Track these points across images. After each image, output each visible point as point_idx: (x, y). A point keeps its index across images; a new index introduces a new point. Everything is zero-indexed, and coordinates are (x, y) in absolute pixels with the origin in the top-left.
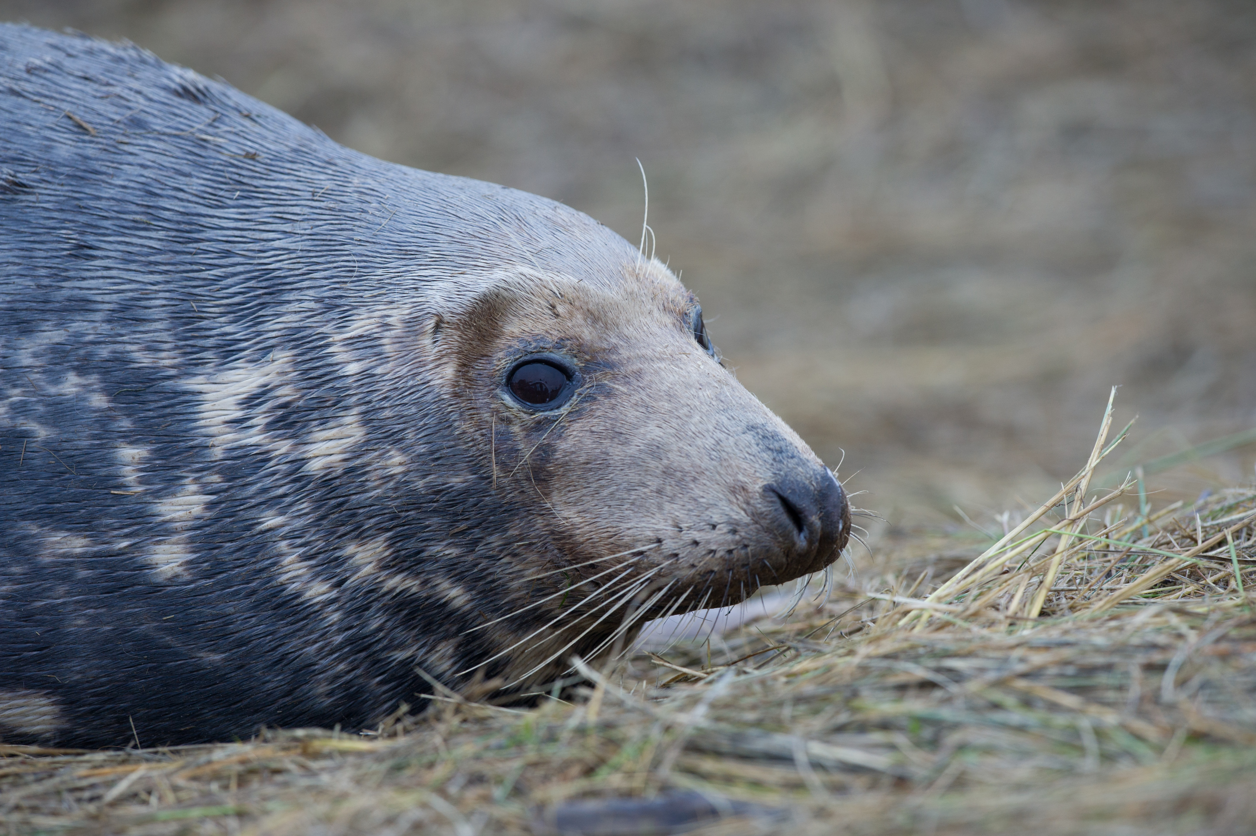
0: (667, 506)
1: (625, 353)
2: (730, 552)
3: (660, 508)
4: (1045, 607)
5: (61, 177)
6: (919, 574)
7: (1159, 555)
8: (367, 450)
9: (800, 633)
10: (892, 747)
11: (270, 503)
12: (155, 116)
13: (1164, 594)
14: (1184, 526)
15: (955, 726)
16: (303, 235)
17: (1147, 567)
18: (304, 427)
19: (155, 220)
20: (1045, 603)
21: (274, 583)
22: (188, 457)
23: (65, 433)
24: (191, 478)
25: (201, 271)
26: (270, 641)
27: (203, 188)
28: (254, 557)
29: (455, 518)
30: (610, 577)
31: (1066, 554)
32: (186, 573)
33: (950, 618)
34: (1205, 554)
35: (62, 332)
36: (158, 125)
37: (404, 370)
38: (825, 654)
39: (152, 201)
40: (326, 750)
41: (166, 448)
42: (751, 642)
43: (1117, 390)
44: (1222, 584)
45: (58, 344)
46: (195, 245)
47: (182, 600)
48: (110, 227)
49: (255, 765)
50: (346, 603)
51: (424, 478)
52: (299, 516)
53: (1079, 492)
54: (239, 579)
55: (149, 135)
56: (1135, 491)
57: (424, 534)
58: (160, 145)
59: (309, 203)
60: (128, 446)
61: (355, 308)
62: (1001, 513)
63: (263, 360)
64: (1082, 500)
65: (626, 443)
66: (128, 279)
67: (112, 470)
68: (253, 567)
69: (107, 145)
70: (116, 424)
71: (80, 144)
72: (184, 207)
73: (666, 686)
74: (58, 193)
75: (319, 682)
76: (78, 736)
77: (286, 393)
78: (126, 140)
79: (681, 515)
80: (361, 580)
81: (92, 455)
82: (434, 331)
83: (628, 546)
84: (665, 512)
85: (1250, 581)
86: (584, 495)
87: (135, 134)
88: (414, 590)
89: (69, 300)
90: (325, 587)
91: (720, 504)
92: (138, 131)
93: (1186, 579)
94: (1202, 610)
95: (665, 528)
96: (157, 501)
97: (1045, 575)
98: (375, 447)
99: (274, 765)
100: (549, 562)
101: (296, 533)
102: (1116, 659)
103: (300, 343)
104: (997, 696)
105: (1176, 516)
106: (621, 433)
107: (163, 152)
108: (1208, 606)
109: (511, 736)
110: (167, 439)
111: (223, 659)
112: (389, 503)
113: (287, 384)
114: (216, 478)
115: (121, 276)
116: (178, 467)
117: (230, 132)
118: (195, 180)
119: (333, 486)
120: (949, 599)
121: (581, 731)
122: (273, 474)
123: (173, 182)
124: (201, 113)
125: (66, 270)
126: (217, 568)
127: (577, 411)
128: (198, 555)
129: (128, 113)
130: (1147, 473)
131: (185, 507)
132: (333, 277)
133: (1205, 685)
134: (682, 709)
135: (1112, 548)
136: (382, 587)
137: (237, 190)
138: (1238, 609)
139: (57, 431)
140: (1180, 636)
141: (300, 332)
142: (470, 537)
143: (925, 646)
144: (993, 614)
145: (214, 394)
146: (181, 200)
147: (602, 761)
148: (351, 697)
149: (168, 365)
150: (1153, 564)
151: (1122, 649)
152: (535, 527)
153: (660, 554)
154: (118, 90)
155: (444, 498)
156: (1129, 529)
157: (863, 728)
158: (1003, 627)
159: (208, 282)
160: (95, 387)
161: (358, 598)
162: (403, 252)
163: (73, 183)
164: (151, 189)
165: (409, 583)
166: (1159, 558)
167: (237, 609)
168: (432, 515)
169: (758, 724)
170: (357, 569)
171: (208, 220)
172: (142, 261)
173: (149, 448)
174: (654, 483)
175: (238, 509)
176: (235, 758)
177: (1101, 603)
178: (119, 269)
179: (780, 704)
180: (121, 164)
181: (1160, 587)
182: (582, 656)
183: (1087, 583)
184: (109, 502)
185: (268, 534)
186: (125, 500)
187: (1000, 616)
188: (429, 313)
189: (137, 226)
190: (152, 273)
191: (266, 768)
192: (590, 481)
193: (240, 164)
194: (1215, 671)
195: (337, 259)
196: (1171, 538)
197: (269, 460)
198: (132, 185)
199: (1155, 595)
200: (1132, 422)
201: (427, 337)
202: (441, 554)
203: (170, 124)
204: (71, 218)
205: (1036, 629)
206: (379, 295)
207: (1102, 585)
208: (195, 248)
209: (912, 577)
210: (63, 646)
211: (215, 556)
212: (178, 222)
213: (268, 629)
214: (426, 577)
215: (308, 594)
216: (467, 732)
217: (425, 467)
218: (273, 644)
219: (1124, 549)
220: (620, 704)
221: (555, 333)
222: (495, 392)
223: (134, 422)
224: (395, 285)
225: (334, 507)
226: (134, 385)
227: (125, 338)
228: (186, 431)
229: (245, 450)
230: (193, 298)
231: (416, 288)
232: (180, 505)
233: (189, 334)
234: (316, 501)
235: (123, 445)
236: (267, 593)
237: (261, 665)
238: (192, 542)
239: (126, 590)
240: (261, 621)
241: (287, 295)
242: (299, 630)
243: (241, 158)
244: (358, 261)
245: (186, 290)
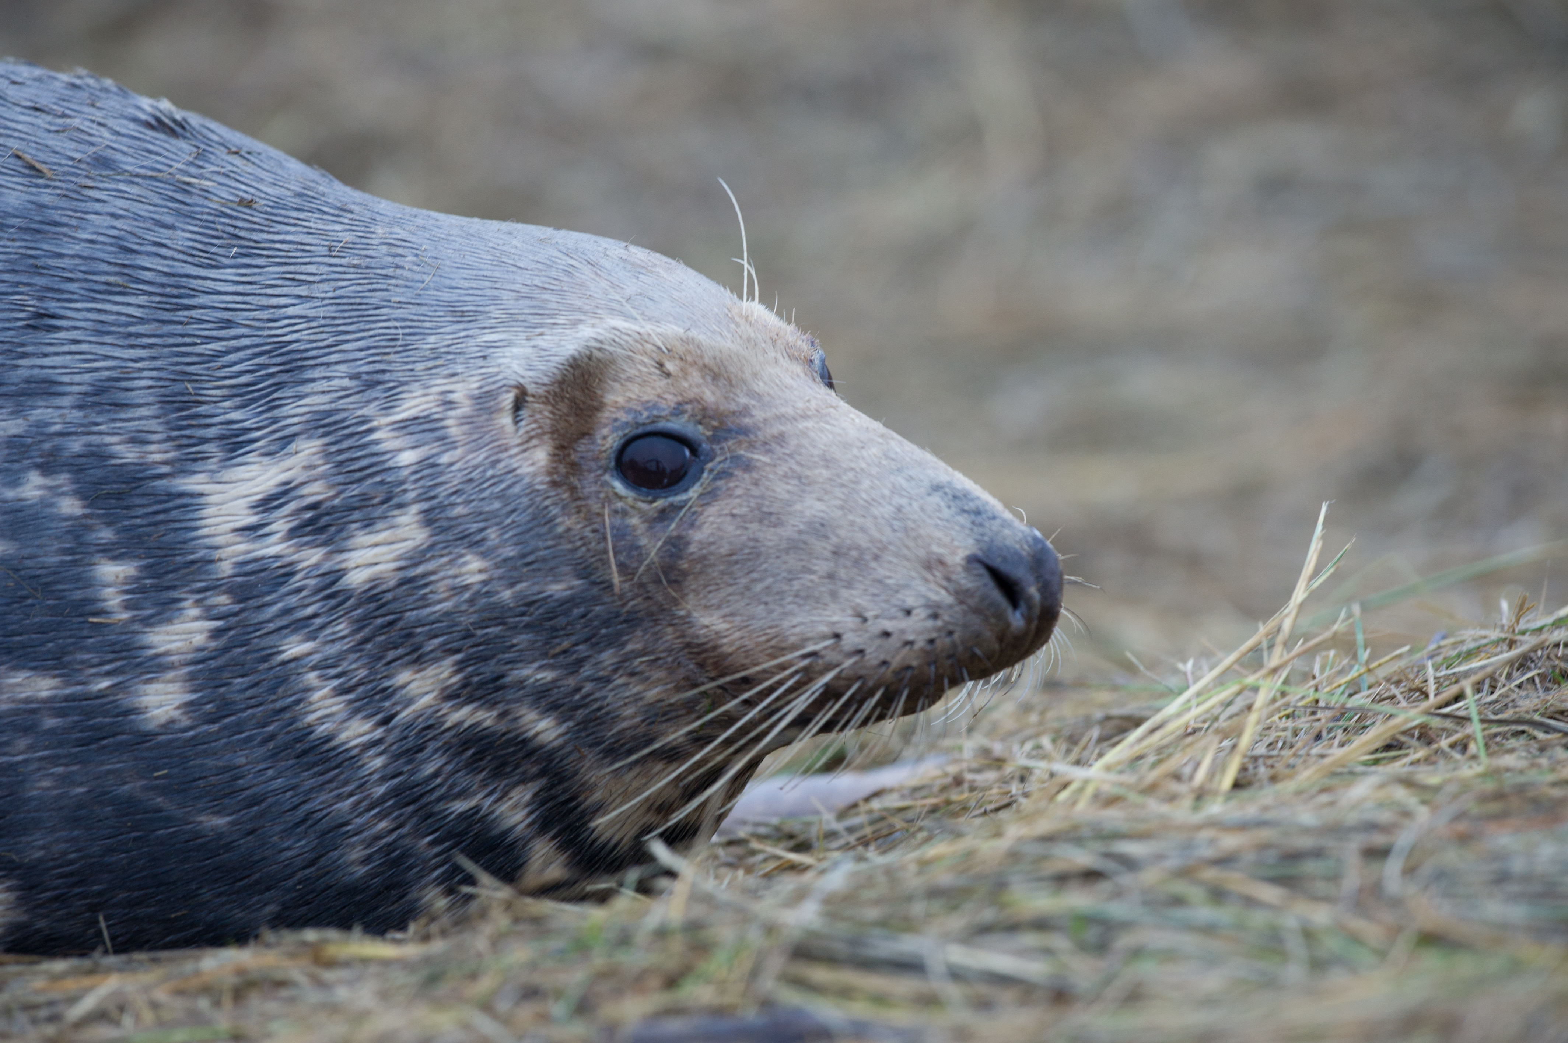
0: (844, 593)
1: (759, 415)
2: (931, 641)
3: (834, 595)
4: (1239, 777)
5: (11, 230)
6: (1082, 735)
7: (1381, 713)
8: (431, 555)
9: (934, 810)
10: (1048, 952)
11: (295, 626)
12: (125, 153)
13: (1387, 761)
14: (1411, 676)
15: (1128, 926)
16: (323, 299)
17: (1365, 727)
18: (341, 531)
19: (133, 282)
20: (1239, 772)
21: (298, 725)
22: (188, 574)
23: (28, 546)
24: (191, 601)
25: (196, 344)
26: (292, 797)
27: (191, 244)
28: (274, 694)
29: (554, 634)
31: (1265, 712)
32: (184, 718)
33: (1121, 791)
34: (1438, 711)
35: (20, 421)
36: (128, 164)
37: (481, 456)
38: (964, 836)
39: (128, 259)
40: (343, 957)
41: (158, 564)
42: (872, 822)
43: (1329, 506)
44: (1459, 748)
45: (15, 436)
46: (186, 313)
47: (177, 751)
48: (77, 291)
49: (254, 975)
50: (392, 745)
51: (512, 587)
52: (333, 641)
53: (1281, 633)
54: (254, 721)
55: (119, 177)
56: (1351, 633)
57: (509, 655)
58: (134, 190)
59: (326, 260)
60: (110, 562)
61: (406, 383)
62: (1184, 661)
63: (282, 453)
64: (1285, 644)
66: (102, 355)
67: (89, 593)
68: (272, 706)
69: (67, 189)
70: (94, 535)
71: (34, 190)
72: (168, 266)
73: (768, 876)
74: (8, 250)
75: (353, 846)
76: (38, 931)
77: (316, 491)
78: (91, 183)
79: (863, 602)
80: (415, 715)
81: (64, 575)
82: (514, 410)
83: (795, 648)
84: (841, 600)
85: (1494, 745)
86: (730, 595)
87: (101, 175)
88: (488, 723)
89: (28, 381)
90: (367, 726)
91: (913, 584)
92: (105, 173)
93: (1414, 742)
94: (1434, 780)
95: (843, 620)
96: (148, 629)
97: (1239, 736)
98: (443, 551)
99: (279, 975)
100: (681, 679)
101: (330, 661)
102: (1327, 842)
103: (332, 429)
104: (1179, 887)
105: (1402, 663)
106: (771, 513)
107: (138, 198)
108: (1442, 776)
109: (574, 940)
110: (161, 552)
111: (229, 823)
112: (461, 619)
113: (316, 480)
114: (223, 599)
115: (94, 351)
116: (174, 588)
117: (218, 173)
118: (179, 233)
119: (382, 601)
120: (1119, 768)
121: (662, 933)
122: (299, 590)
123: (154, 236)
124: (180, 150)
125: (23, 345)
126: (225, 708)
127: (709, 492)
128: (200, 694)
129: (92, 150)
130: (1365, 609)
131: (184, 637)
132: (369, 348)
133: (1439, 875)
134: (787, 904)
135: (1322, 704)
136: (445, 722)
137: (234, 246)
138: (1480, 780)
139: (17, 545)
140: (1407, 814)
141: (331, 415)
142: (573, 656)
144: (1174, 787)
145: (220, 495)
146: (165, 258)
147: (687, 970)
148: (396, 863)
149: (158, 460)
150: (1373, 724)
151: (1337, 830)
152: (664, 640)
153: (840, 652)
154: (76, 122)
155: (539, 610)
156: (1344, 680)
157: (1013, 927)
158: (1187, 803)
159: (206, 358)
160: (65, 489)
161: (409, 737)
162: (459, 314)
163: (27, 237)
164: (125, 244)
165: (481, 715)
166: (1381, 716)
167: (249, 759)
168: (522, 631)
169: (883, 923)
170: (410, 701)
171: (200, 282)
172: (119, 333)
173: (136, 564)
175: (253, 635)
176: (229, 968)
177: (1309, 772)
178: (90, 342)
179: (909, 899)
180: (86, 213)
181: (1382, 752)
183: (1291, 747)
184: (85, 633)
185: (292, 665)
186: (106, 629)
187: (1183, 788)
188: (505, 385)
189: (111, 290)
190: (132, 347)
191: (268, 979)
192: (737, 576)
193: (235, 214)
194: (1451, 857)
195: (373, 326)
196: (1394, 691)
197: (295, 573)
198: (101, 239)
199: (1376, 762)
200: (1347, 546)
201: (505, 414)
202: (530, 679)
203: (144, 163)
204: (26, 281)
205: (1228, 805)
206: (435, 367)
207: (1310, 749)
208: (186, 317)
209: (1073, 740)
210: (22, 816)
211: (223, 694)
212: (163, 285)
213: (289, 782)
214: (505, 708)
215: (343, 736)
216: (519, 934)
217: (515, 574)
218: (296, 801)
219: (1338, 705)
220: (710, 898)
221: (670, 397)
222: (602, 478)
223: (118, 532)
224: (455, 353)
225: (383, 626)
226: (115, 486)
227: (102, 428)
228: (185, 542)
229: (261, 563)
230: (187, 378)
231: (484, 357)
232: (177, 634)
233: (185, 423)
234: (358, 621)
235: (103, 561)
236: (290, 737)
237: (278, 828)
238: (192, 679)
239: (105, 742)
240: (281, 773)
241: (310, 371)
242: (330, 781)
243: (234, 206)
244: (402, 328)
245: (178, 368)
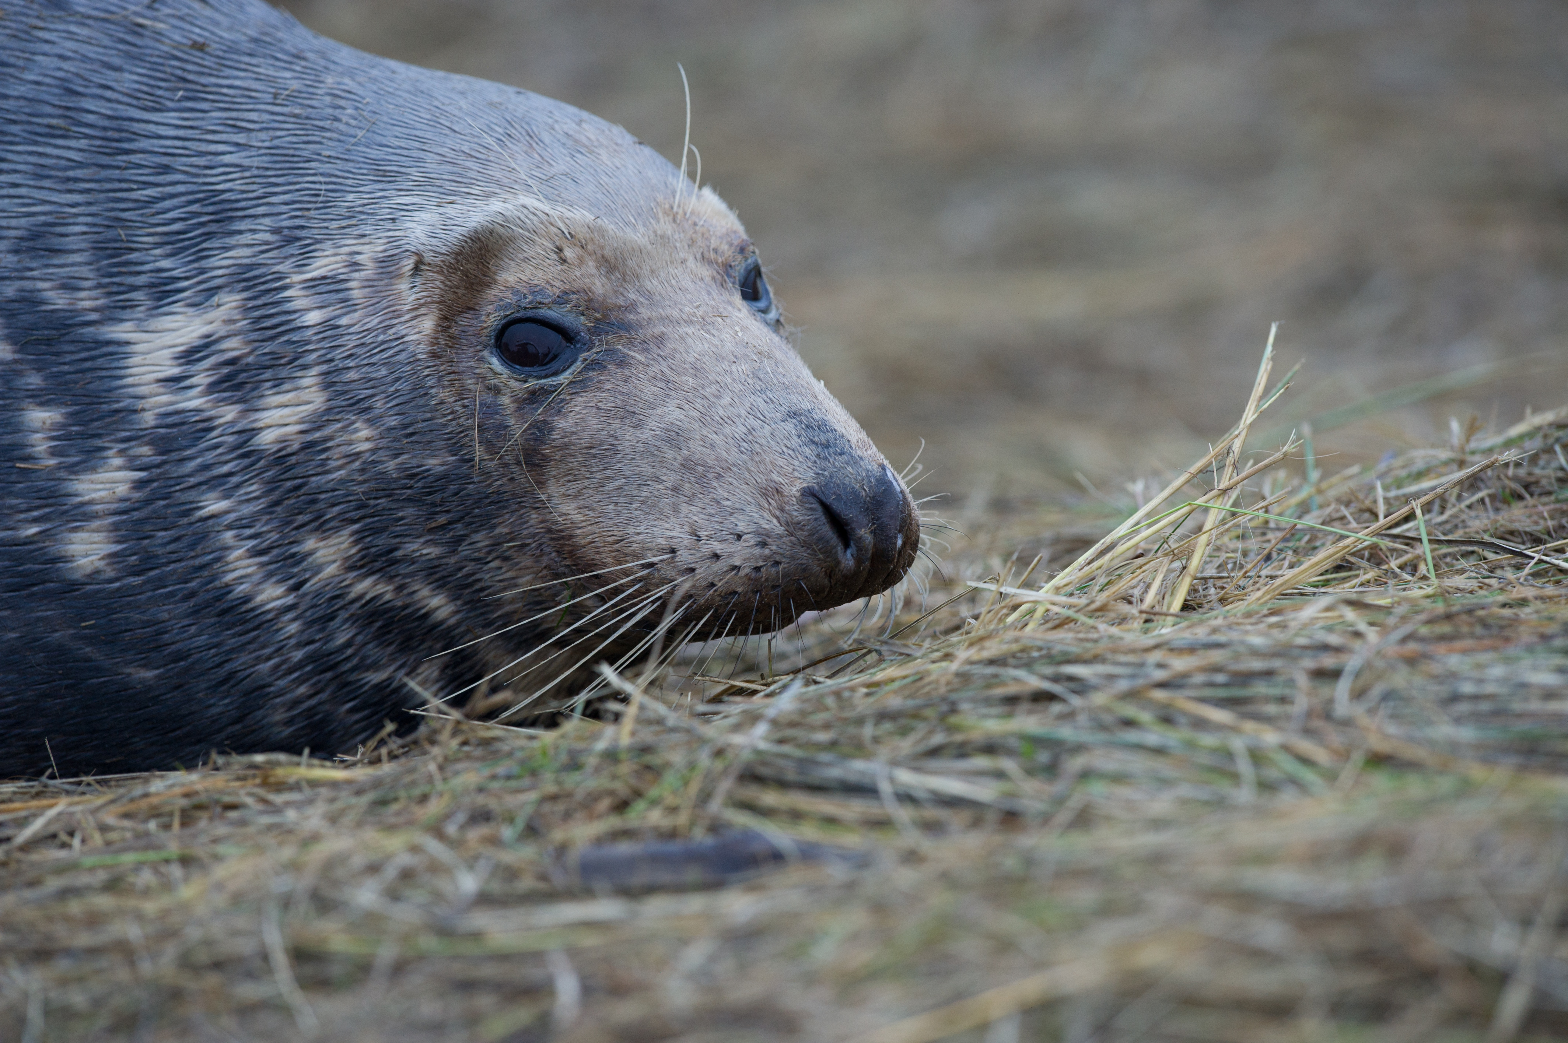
0: (684, 508)
1: (645, 313)
2: (757, 569)
3: (676, 510)
4: (1189, 598)
6: (1032, 557)
7: (1331, 533)
8: (328, 420)
10: (1000, 775)
11: (212, 483)
13: (1336, 582)
14: (1361, 497)
15: (1078, 748)
16: (260, 148)
17: (1316, 548)
18: (254, 389)
19: (75, 125)
20: (1189, 593)
21: (217, 583)
22: (112, 423)
24: (115, 450)
25: (132, 190)
26: (214, 656)
27: (137, 86)
28: (193, 550)
29: (433, 510)
30: (617, 591)
31: (1214, 533)
32: (109, 569)
33: (1070, 613)
34: (1389, 532)
36: (82, 6)
37: (374, 321)
38: (916, 659)
39: (72, 102)
40: (292, 780)
41: (84, 411)
42: (822, 643)
43: (1279, 328)
44: (1409, 569)
46: (125, 158)
47: (104, 602)
48: (20, 133)
49: (203, 798)
50: (306, 611)
51: (395, 458)
52: (248, 501)
53: (1231, 455)
54: (175, 577)
55: (70, 19)
56: (1301, 453)
57: (398, 528)
58: (83, 32)
59: (269, 108)
60: (38, 408)
61: (319, 242)
62: (1134, 481)
63: (207, 304)
64: (1235, 466)
65: (638, 426)
66: (39, 199)
67: (17, 438)
68: (191, 563)
69: (17, 30)
70: (23, 381)
72: (112, 109)
73: (717, 699)
75: (275, 707)
77: (234, 347)
78: (41, 24)
79: (700, 519)
80: (323, 583)
82: (412, 275)
83: (636, 556)
84: (682, 515)
85: (1443, 566)
86: (586, 488)
87: (53, 16)
88: (388, 597)
90: (280, 590)
91: (748, 509)
92: (57, 13)
93: (1364, 563)
94: (1384, 602)
95: (680, 535)
96: (74, 477)
97: (1189, 559)
98: (338, 417)
99: (227, 799)
100: (545, 567)
101: (244, 522)
102: (1276, 664)
103: (252, 283)
104: (1130, 710)
105: (1352, 484)
106: (634, 413)
107: (88, 40)
108: (1392, 597)
109: (522, 763)
110: (86, 400)
111: (156, 677)
112: (355, 488)
113: (235, 335)
114: (146, 450)
115: (31, 195)
116: (99, 436)
117: (173, 16)
118: (127, 76)
119: (288, 464)
120: (1069, 589)
121: (611, 756)
122: (216, 447)
123: (100, 78)
126: (148, 563)
127: (580, 381)
128: (124, 546)
130: (1317, 429)
131: (108, 486)
132: (294, 202)
133: (1388, 696)
134: (737, 728)
135: (1272, 525)
136: (349, 593)
137: (179, 89)
138: (1429, 600)
140: (1358, 635)
141: (252, 270)
142: (451, 533)
143: (1040, 649)
144: (1124, 608)
145: (145, 345)
146: (109, 100)
147: (638, 794)
148: (316, 726)
149: (88, 307)
150: (1323, 545)
151: (1284, 652)
152: (529, 524)
153: (674, 567)
155: (419, 484)
156: (1294, 501)
157: (963, 751)
158: (1137, 625)
159: (140, 204)
161: (320, 605)
162: (381, 173)
164: (71, 86)
165: (381, 588)
166: (1330, 538)
167: (172, 615)
168: (406, 504)
169: (833, 745)
170: (319, 569)
171: (143, 126)
172: (57, 177)
173: (63, 411)
174: (670, 479)
175: (173, 489)
176: (177, 790)
177: (1259, 594)
178: (29, 186)
179: (860, 721)
180: (34, 54)
181: (1332, 573)
182: (611, 664)
183: (1241, 568)
184: (13, 478)
185: (210, 522)
186: (33, 475)
187: (1134, 611)
188: (407, 251)
189: (53, 133)
190: (70, 191)
191: (217, 802)
192: (594, 470)
193: (185, 56)
194: (1400, 679)
195: (300, 179)
196: (1345, 512)
197: (213, 429)
198: (47, 80)
199: (1326, 583)
200: (1297, 367)
201: (403, 280)
202: (418, 554)
203: (98, 5)
205: (1176, 627)
206: (349, 226)
207: (1260, 570)
208: (125, 161)
209: (1023, 561)
211: (146, 547)
212: (105, 129)
213: (211, 641)
214: (401, 582)
215: (259, 599)
216: (468, 757)
217: (397, 445)
218: (217, 660)
219: (1288, 526)
220: (660, 721)
221: (558, 284)
222: (481, 354)
223: (46, 379)
224: (369, 214)
225: (290, 491)
226: (46, 332)
227: (35, 273)
228: (110, 390)
229: (182, 415)
230: (121, 224)
231: (393, 219)
232: (102, 483)
233: (115, 270)
234: (268, 483)
235: (31, 407)
236: (210, 596)
237: (203, 686)
238: (116, 530)
239: (35, 589)
240: (203, 630)
241: (237, 223)
242: (250, 642)
243: (186, 49)
244: (326, 183)
245: (112, 214)
